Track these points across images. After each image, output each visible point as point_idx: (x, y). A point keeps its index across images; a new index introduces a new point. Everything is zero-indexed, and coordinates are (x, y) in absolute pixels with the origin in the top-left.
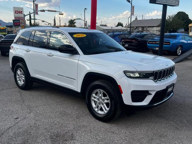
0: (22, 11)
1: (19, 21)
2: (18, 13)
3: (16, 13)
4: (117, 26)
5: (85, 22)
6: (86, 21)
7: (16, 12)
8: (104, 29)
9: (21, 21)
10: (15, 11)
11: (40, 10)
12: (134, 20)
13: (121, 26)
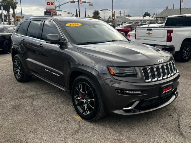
0: (53, 3)
1: (51, 12)
2: (49, 5)
4: (145, 16)
5: (113, 13)
6: (113, 11)
7: (47, 4)
8: (131, 19)
9: (52, 12)
10: (47, 2)
11: (70, 1)
12: (164, 10)
13: (149, 17)
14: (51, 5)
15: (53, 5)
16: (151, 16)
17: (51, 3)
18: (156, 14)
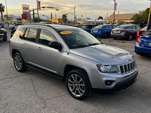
1: (26, 15)
2: (25, 9)
3: (24, 9)
6: (75, 15)
11: (42, 7)
12: (112, 15)
13: (101, 19)
14: (27, 9)
15: (28, 9)
16: (104, 19)
17: (27, 8)
18: (107, 17)
